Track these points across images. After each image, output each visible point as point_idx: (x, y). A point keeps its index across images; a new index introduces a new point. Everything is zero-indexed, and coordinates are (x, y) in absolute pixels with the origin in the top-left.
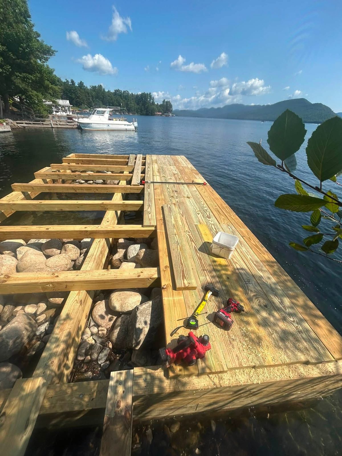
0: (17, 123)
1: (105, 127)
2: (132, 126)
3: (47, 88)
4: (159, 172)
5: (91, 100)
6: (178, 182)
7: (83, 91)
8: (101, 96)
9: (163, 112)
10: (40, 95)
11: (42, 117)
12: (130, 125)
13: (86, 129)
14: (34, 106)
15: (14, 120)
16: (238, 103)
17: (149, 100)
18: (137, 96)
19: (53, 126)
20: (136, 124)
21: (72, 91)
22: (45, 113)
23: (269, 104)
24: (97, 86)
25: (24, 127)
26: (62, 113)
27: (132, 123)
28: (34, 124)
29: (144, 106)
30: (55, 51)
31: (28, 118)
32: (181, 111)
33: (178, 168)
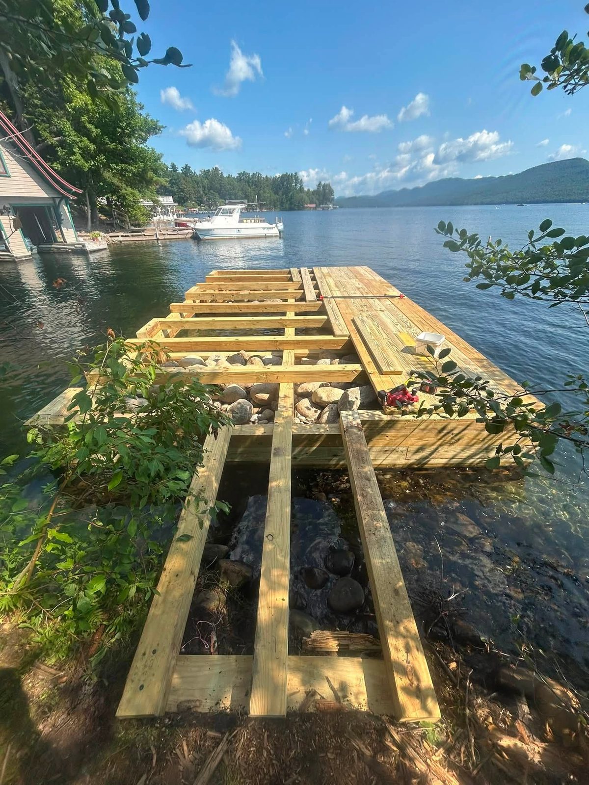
0: (111, 237)
1: (234, 233)
2: (275, 229)
3: (149, 182)
4: (337, 287)
5: (201, 192)
6: (364, 295)
7: (189, 180)
8: (218, 186)
9: (318, 203)
10: (136, 192)
11: (139, 225)
12: (272, 228)
13: (206, 237)
14: (128, 210)
15: (107, 232)
16: (450, 176)
17: (294, 184)
18: (275, 179)
19: (159, 238)
20: (281, 226)
21: (174, 181)
22: (142, 219)
23: (511, 173)
24: (211, 169)
25: (121, 242)
26: (161, 216)
27: (274, 225)
28: (132, 236)
29: (287, 196)
30: (163, 127)
31: (122, 229)
32: (349, 198)
33: (361, 280)
